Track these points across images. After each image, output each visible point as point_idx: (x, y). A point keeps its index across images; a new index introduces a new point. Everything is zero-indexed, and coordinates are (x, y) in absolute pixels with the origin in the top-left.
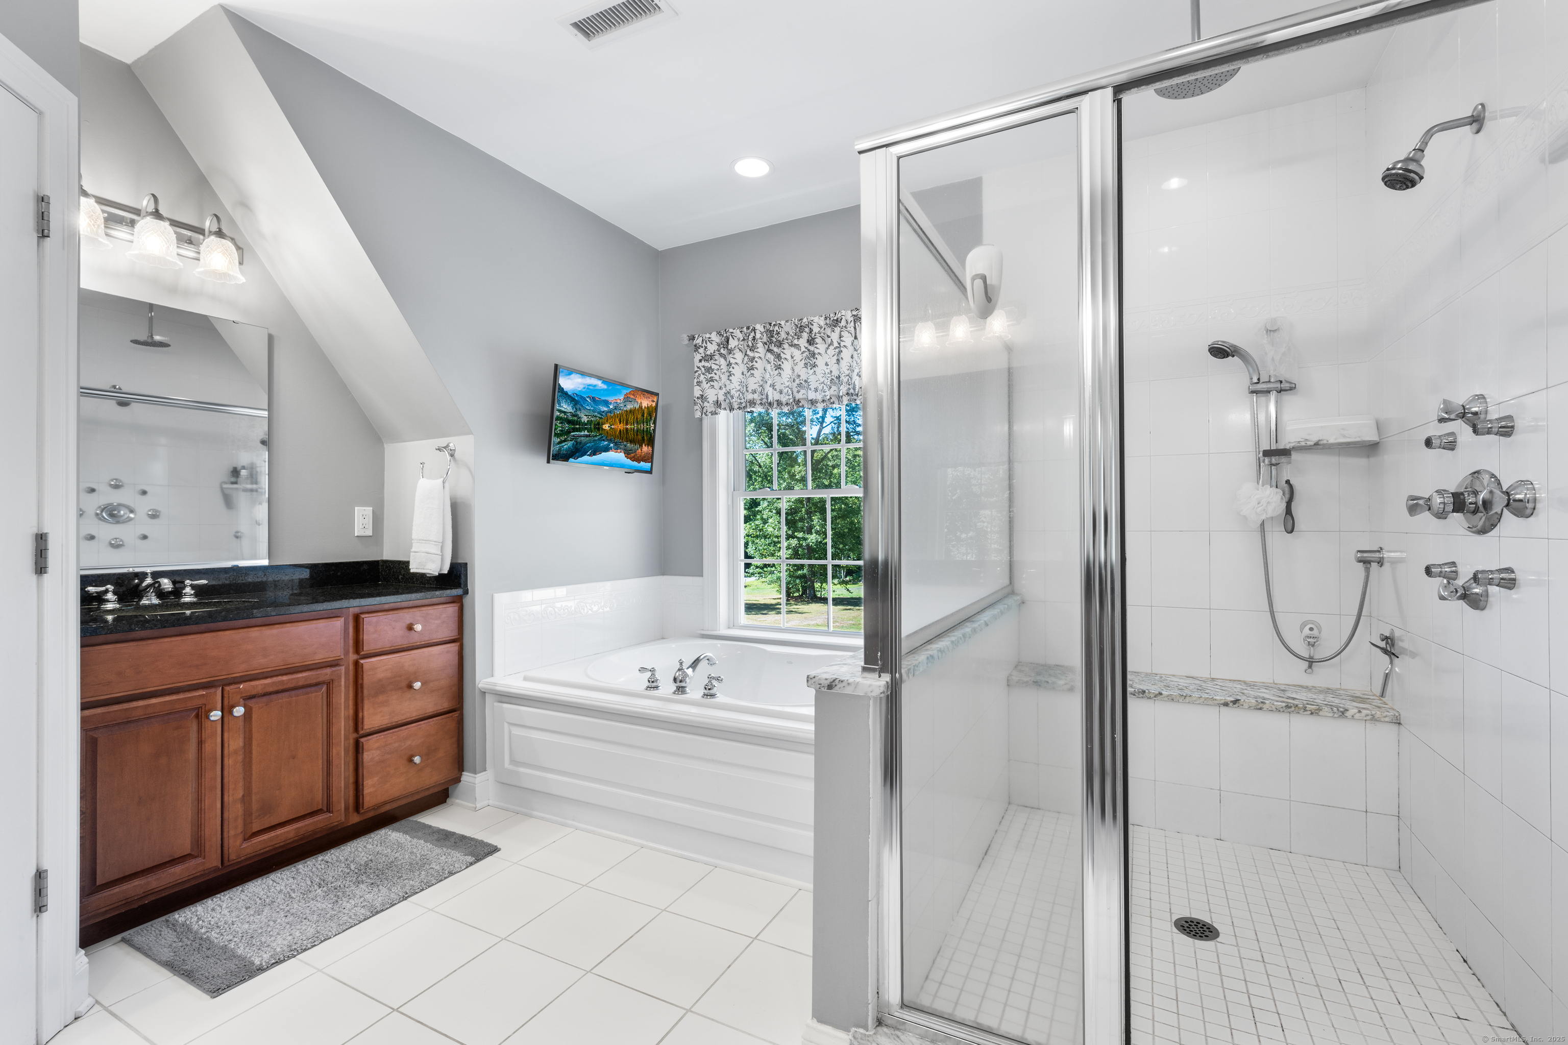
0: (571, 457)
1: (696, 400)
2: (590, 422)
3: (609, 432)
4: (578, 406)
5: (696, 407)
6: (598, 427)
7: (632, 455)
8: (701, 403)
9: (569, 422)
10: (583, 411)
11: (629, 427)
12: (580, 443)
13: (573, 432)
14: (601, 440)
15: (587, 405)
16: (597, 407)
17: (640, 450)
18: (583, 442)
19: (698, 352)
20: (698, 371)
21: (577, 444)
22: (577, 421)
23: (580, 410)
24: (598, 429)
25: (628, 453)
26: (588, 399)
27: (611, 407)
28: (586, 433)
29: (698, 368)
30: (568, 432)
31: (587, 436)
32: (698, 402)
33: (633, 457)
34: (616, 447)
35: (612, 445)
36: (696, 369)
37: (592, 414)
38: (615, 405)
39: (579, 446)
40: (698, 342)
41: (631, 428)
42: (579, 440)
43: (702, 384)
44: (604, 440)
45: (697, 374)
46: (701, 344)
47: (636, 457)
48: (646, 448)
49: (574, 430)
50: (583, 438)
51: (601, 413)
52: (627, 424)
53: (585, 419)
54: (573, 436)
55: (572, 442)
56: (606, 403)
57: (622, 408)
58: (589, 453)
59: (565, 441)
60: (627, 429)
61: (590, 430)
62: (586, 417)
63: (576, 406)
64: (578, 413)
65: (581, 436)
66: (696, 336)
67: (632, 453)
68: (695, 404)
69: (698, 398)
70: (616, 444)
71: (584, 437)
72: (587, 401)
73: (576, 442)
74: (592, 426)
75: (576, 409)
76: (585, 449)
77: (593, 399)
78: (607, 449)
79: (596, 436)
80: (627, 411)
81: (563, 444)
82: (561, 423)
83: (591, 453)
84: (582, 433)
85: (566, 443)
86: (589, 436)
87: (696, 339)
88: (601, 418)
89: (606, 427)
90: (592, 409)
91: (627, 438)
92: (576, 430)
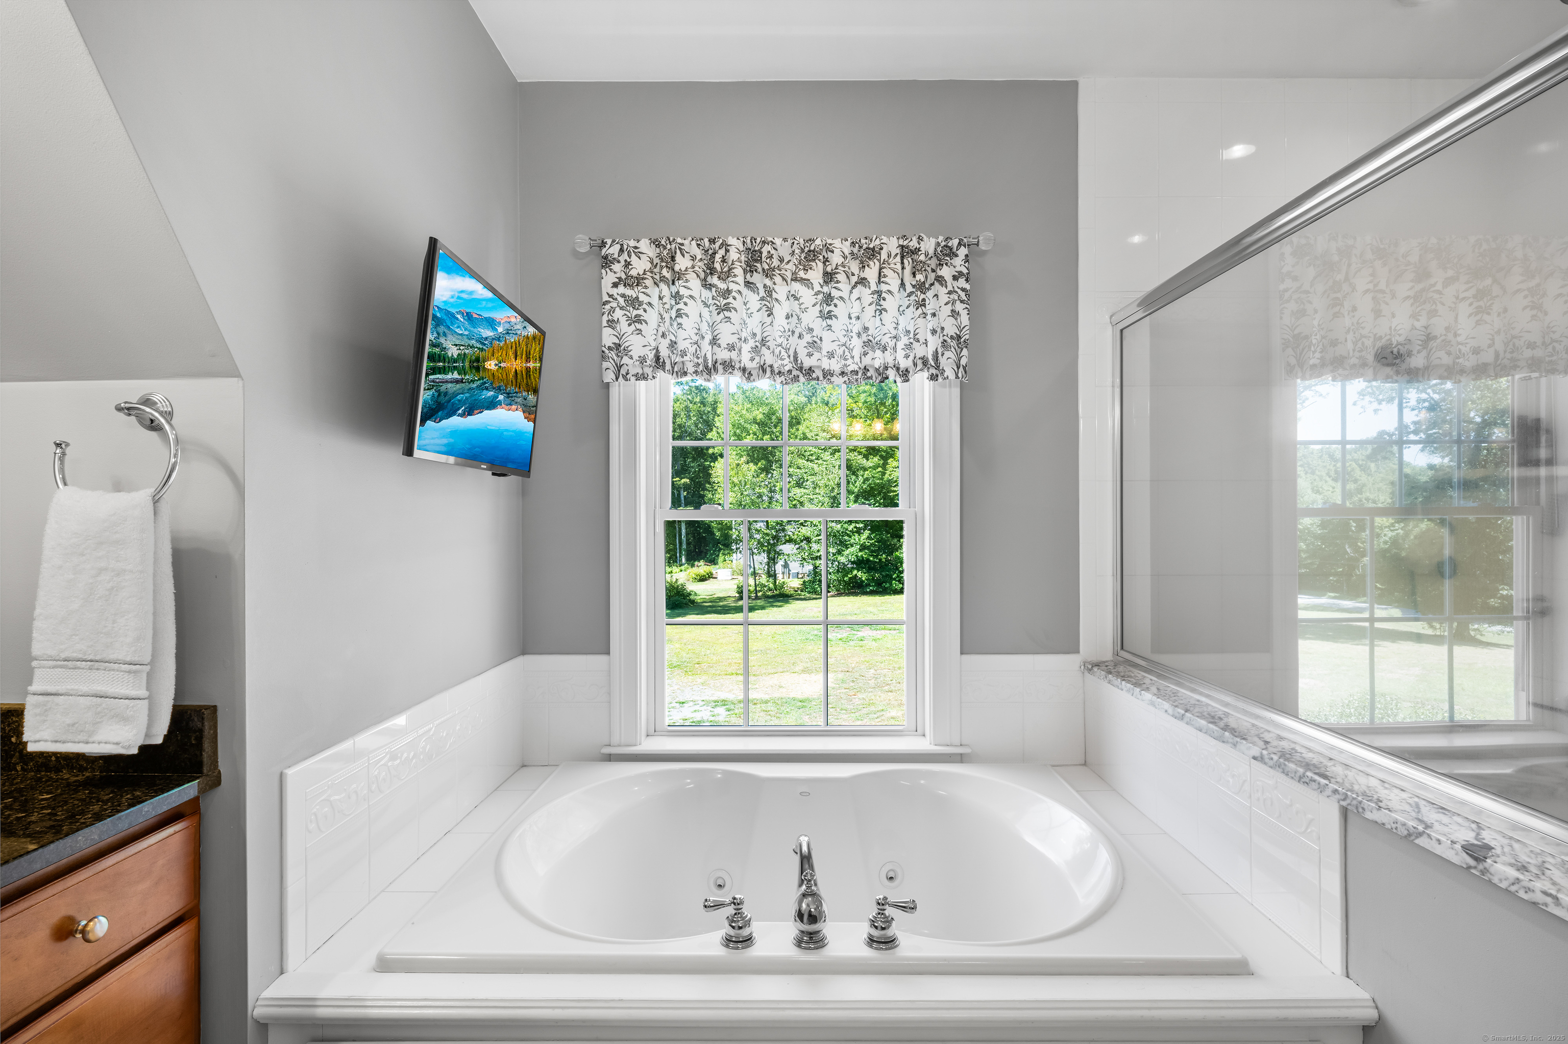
2: (462, 357)
3: (496, 374)
4: (441, 329)
6: (477, 365)
10: (450, 337)
11: (531, 365)
12: (446, 394)
14: (482, 387)
15: (458, 327)
16: (475, 330)
18: (451, 391)
21: (439, 395)
22: (439, 356)
23: (445, 335)
24: (478, 369)
26: (459, 316)
27: (500, 329)
28: (456, 375)
31: (457, 381)
34: (508, 401)
35: (501, 397)
37: (466, 342)
38: (507, 326)
39: (443, 399)
41: (535, 368)
42: (443, 388)
44: (487, 389)
50: (450, 385)
51: (481, 340)
52: (528, 360)
53: (453, 352)
54: (433, 381)
56: (491, 323)
57: (519, 332)
58: (460, 411)
60: (528, 370)
61: (462, 371)
62: (455, 348)
63: (438, 329)
64: (442, 340)
65: (447, 382)
70: (508, 395)
71: (451, 382)
72: (457, 319)
73: (438, 391)
74: (467, 364)
75: (438, 334)
76: (453, 404)
77: (469, 316)
78: (492, 405)
79: (473, 381)
80: (528, 337)
83: (464, 411)
84: (449, 376)
86: (461, 381)
88: (482, 350)
89: (491, 365)
90: (466, 333)
91: (527, 384)
92: (437, 371)
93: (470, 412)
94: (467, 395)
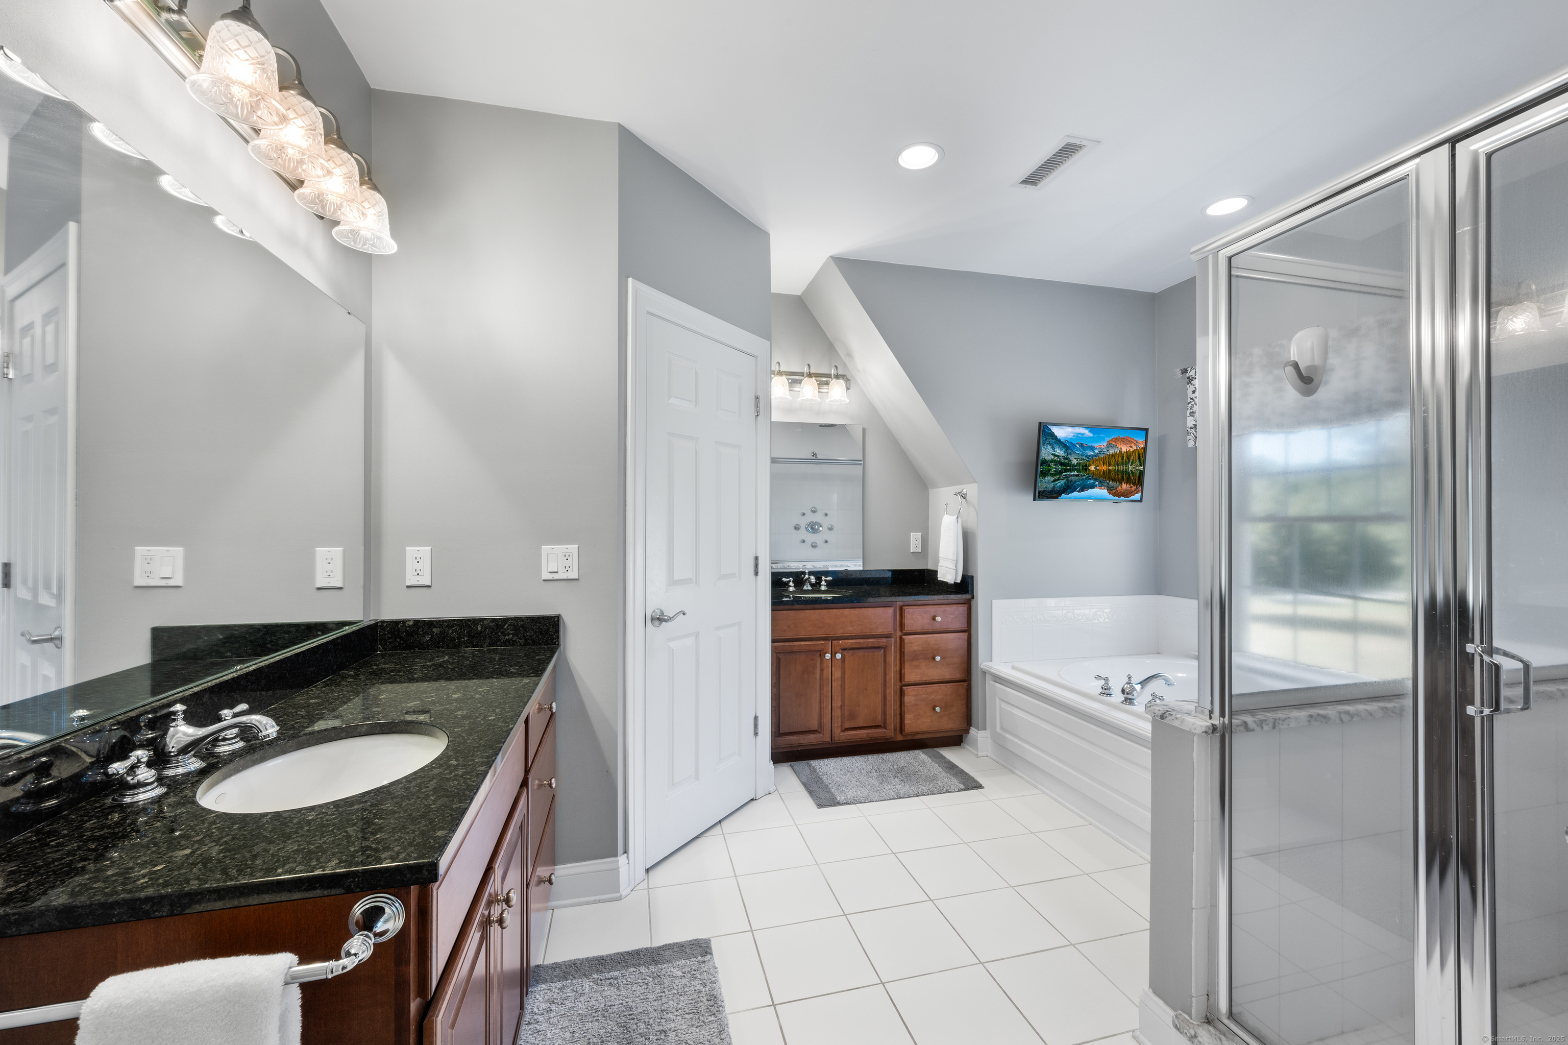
0: (1063, 493)
1: (1189, 430)
2: (1079, 464)
3: (1094, 472)
4: (1069, 451)
5: (1189, 437)
6: (1085, 468)
7: (1114, 491)
8: (1194, 433)
9: (1062, 464)
10: (1073, 455)
11: (1111, 468)
12: (1071, 481)
13: (1065, 472)
14: (1088, 478)
15: (1077, 450)
16: (1085, 452)
17: (1120, 487)
18: (1073, 480)
19: (1191, 384)
20: (1191, 402)
21: (1068, 482)
22: (1068, 463)
23: (1071, 454)
24: (1086, 470)
25: (1110, 490)
27: (1096, 451)
28: (1076, 473)
29: (1191, 399)
30: (1061, 472)
31: (1076, 476)
32: (1191, 431)
33: (1115, 493)
34: (1100, 485)
35: (1097, 483)
36: (1189, 400)
37: (1080, 457)
38: (1100, 450)
39: (1070, 484)
40: (1190, 374)
41: (1113, 469)
42: (1070, 479)
43: (1195, 414)
44: (1090, 479)
45: (1190, 405)
46: (1194, 376)
47: (1117, 493)
48: (1125, 485)
49: (1066, 471)
51: (1088, 456)
52: (1109, 466)
53: (1075, 462)
54: (1065, 476)
55: (1064, 481)
56: (1092, 448)
57: (1105, 453)
58: (1078, 490)
59: (1058, 480)
60: (1109, 470)
61: (1079, 471)
62: (1075, 460)
63: (1067, 451)
64: (1069, 456)
65: (1072, 476)
66: (1189, 369)
67: (1114, 490)
68: (1188, 433)
69: (1191, 428)
70: (1100, 482)
71: (1074, 476)
72: (1076, 446)
73: (1068, 480)
74: (1081, 467)
75: (1068, 453)
76: (1074, 486)
77: (1082, 445)
78: (1093, 487)
79: (1084, 476)
80: (1109, 455)
81: (1057, 482)
82: (1055, 465)
84: (1073, 473)
85: (1059, 481)
86: (1078, 475)
87: (1189, 372)
88: (1088, 461)
89: (1092, 468)
90: (1081, 453)
91: (1109, 477)
92: (1067, 471)
93: (1082, 490)
94: (1081, 482)
